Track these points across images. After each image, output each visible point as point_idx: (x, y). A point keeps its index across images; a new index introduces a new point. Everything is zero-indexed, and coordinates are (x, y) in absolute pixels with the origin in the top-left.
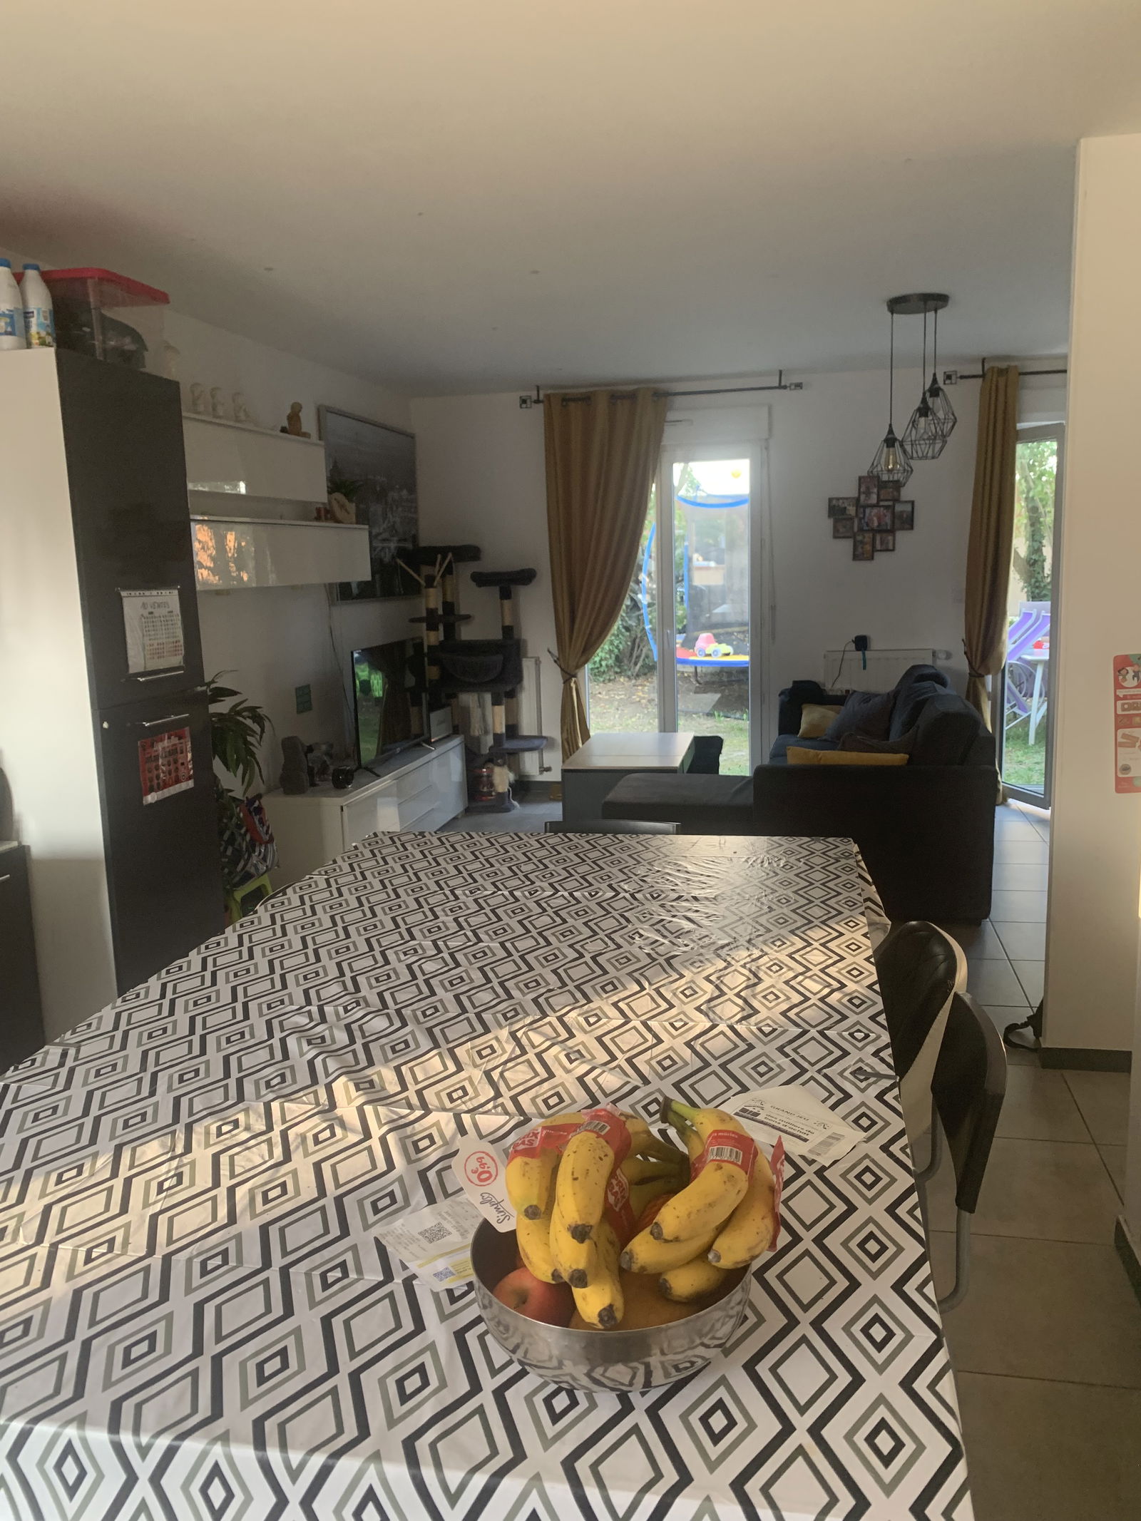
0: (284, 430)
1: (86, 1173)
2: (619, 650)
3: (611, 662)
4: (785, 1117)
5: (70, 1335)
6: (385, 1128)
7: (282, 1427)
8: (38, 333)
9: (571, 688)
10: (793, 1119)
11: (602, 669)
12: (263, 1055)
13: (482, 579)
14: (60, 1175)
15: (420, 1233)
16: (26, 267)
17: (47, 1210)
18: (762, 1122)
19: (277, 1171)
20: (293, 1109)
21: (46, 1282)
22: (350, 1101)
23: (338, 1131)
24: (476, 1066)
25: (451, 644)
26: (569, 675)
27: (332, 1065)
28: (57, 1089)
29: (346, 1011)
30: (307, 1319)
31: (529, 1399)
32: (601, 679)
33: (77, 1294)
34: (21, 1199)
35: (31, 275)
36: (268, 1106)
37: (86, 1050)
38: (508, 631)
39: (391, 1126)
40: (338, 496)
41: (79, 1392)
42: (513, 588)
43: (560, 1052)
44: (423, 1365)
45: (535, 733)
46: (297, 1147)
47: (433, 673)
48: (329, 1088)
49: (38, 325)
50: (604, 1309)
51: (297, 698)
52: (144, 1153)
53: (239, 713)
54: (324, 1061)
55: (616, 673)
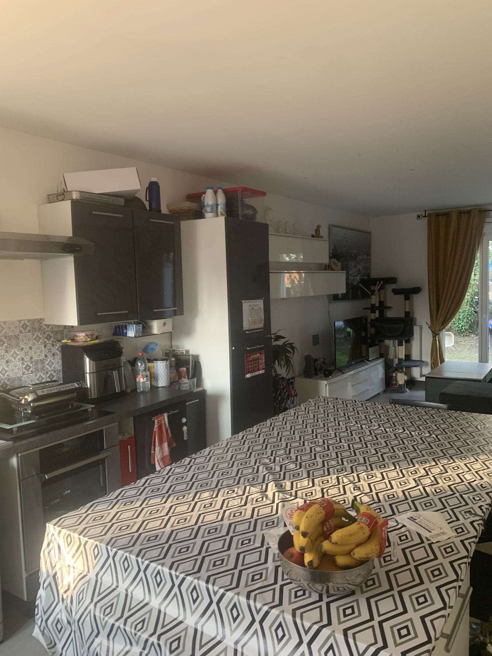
0: (313, 236)
1: (185, 498)
2: (471, 322)
3: (467, 327)
4: (426, 522)
5: (167, 542)
6: (280, 501)
7: (215, 579)
8: (220, 211)
9: (436, 340)
10: (429, 524)
11: (462, 331)
12: (250, 470)
13: (396, 292)
14: (178, 497)
15: (277, 535)
16: (219, 188)
17: (171, 507)
18: (416, 523)
19: (241, 508)
20: (253, 489)
21: (165, 527)
22: (272, 490)
23: (264, 499)
24: (319, 486)
25: (382, 319)
26: (436, 334)
27: (271, 477)
28: (185, 472)
29: (283, 460)
30: (233, 552)
31: (290, 590)
32: (462, 335)
33: (172, 531)
34: (165, 502)
35: (220, 191)
36: (245, 487)
37: (197, 461)
38: (407, 314)
39: (282, 500)
40: (335, 260)
41: (165, 557)
42: (410, 295)
43: (352, 486)
44: (262, 573)
45: (418, 359)
46: (250, 502)
47: (373, 331)
48: (267, 485)
49: (221, 208)
50: (309, 561)
51: (313, 339)
52: (203, 495)
53: (286, 345)
54: (269, 475)
55: (470, 332)
